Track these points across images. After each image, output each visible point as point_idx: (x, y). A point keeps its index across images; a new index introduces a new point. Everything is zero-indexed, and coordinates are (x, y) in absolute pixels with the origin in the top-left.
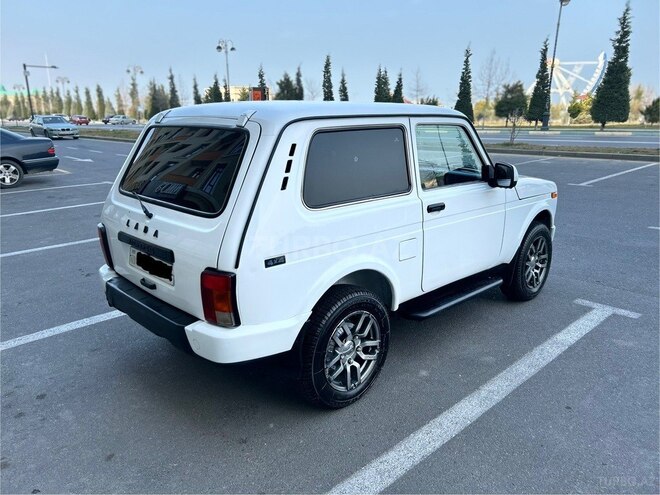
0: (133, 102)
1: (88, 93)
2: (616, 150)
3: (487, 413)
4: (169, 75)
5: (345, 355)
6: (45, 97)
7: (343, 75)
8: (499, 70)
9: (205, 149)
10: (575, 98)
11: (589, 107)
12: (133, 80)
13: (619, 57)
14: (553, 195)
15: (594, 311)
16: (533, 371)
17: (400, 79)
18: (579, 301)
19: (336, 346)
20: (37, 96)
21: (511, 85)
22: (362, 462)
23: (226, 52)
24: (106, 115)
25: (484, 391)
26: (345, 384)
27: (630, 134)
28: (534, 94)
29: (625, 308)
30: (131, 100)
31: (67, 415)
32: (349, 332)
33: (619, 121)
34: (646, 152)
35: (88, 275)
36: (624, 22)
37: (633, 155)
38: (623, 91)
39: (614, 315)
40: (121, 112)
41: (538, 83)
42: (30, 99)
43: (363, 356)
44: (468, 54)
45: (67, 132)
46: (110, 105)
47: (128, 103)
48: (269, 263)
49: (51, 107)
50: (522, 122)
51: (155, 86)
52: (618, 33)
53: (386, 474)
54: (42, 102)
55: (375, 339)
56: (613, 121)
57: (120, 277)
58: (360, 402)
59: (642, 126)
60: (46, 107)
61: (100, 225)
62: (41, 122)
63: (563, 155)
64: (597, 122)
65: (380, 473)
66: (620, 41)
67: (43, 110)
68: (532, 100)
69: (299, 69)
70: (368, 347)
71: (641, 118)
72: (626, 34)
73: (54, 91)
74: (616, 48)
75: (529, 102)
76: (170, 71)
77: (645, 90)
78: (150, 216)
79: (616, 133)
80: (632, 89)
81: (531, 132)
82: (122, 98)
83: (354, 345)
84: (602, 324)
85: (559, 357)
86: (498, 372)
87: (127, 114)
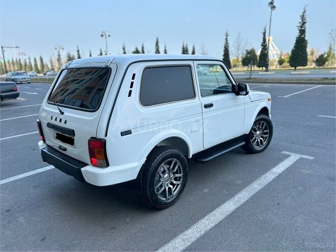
0: (59, 64)
1: (35, 60)
2: (301, 80)
3: (238, 208)
4: (77, 50)
5: (165, 181)
6: (13, 63)
7: (165, 47)
8: (242, 42)
9: (92, 80)
10: (281, 56)
11: (288, 60)
12: (59, 53)
13: (301, 35)
14: (269, 100)
15: (291, 157)
16: (261, 187)
17: (194, 49)
18: (284, 152)
19: (160, 177)
20: (9, 63)
21: (249, 50)
22: (175, 235)
23: (106, 37)
24: (45, 71)
25: (236, 198)
26: (165, 197)
27: (308, 72)
28: (261, 54)
29: (307, 155)
30: (57, 63)
31: (21, 219)
32: (166, 169)
33: (303, 66)
34: (317, 80)
35: (34, 149)
36: (303, 17)
37: (310, 82)
38: (304, 52)
39: (301, 158)
40: (53, 69)
41: (262, 49)
42: (5, 64)
43: (175, 182)
44: (227, 35)
45: (25, 80)
46: (47, 66)
47: (56, 65)
48: (123, 134)
49: (16, 68)
50: (256, 68)
51: (70, 55)
52: (300, 23)
53: (187, 241)
54: (12, 65)
55: (180, 173)
56: (300, 66)
57: (48, 146)
58: (174, 206)
59: (314, 68)
60: (14, 68)
61: (38, 120)
62: (11, 75)
63: (276, 83)
64: (292, 67)
65: (183, 240)
66: (301, 27)
67: (12, 69)
68: (260, 57)
69: (143, 45)
70: (177, 177)
71: (314, 65)
72: (304, 23)
73: (18, 59)
74: (300, 30)
75: (258, 58)
76: (78, 48)
77: (315, 50)
78: (62, 113)
79: (302, 72)
80: (309, 50)
81: (260, 73)
82: (53, 62)
83: (170, 176)
84: (295, 163)
85: (274, 180)
86: (244, 188)
87: (56, 70)
